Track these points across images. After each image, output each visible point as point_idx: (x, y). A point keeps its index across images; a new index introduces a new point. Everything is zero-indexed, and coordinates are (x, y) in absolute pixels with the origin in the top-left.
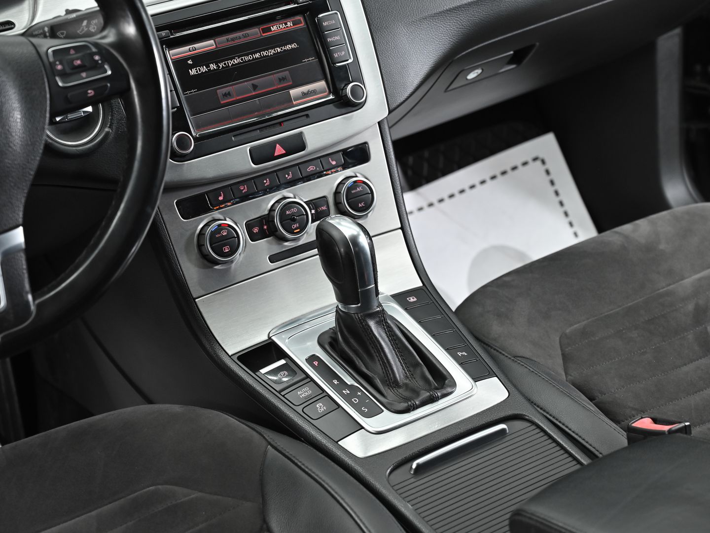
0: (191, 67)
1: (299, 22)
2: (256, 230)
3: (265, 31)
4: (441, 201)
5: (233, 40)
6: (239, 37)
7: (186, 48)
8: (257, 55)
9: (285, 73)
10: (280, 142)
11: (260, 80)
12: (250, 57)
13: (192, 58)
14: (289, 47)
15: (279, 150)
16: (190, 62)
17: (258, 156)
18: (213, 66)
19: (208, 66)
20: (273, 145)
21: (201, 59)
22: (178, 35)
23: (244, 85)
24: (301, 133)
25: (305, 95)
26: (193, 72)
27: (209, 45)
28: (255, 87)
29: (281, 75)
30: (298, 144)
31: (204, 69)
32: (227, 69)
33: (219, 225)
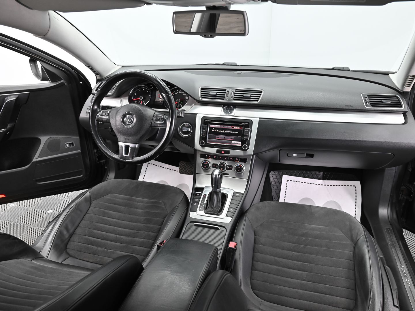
0: (213, 129)
1: (241, 128)
2: (214, 166)
3: (232, 127)
4: (328, 185)
5: (225, 127)
6: (226, 127)
7: (214, 125)
8: (228, 132)
9: (233, 137)
10: (224, 151)
11: (227, 137)
12: (227, 132)
13: (214, 128)
14: (236, 132)
15: (223, 152)
16: (213, 128)
17: (218, 151)
18: (218, 131)
19: (217, 130)
20: (222, 151)
21: (216, 128)
22: (212, 122)
23: (223, 137)
24: (229, 151)
25: (235, 143)
26: (213, 130)
27: (219, 126)
28: (225, 138)
29: (231, 137)
30: (228, 152)
31: (216, 131)
32: (220, 132)
33: (206, 162)
